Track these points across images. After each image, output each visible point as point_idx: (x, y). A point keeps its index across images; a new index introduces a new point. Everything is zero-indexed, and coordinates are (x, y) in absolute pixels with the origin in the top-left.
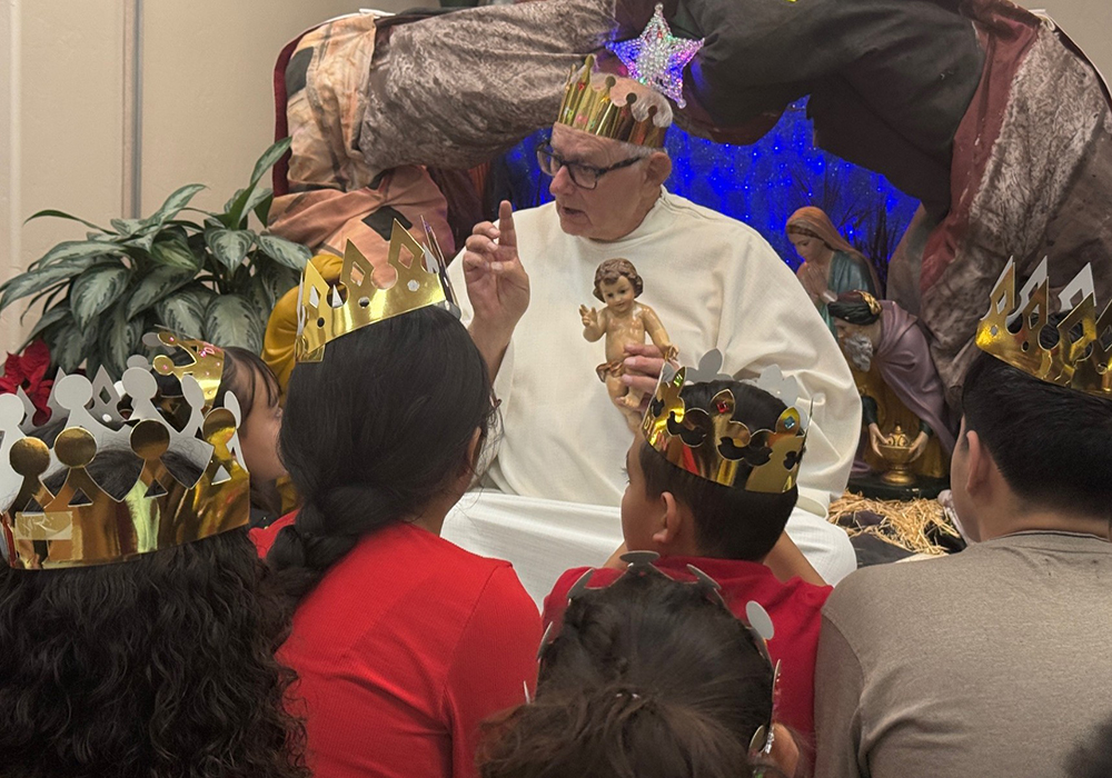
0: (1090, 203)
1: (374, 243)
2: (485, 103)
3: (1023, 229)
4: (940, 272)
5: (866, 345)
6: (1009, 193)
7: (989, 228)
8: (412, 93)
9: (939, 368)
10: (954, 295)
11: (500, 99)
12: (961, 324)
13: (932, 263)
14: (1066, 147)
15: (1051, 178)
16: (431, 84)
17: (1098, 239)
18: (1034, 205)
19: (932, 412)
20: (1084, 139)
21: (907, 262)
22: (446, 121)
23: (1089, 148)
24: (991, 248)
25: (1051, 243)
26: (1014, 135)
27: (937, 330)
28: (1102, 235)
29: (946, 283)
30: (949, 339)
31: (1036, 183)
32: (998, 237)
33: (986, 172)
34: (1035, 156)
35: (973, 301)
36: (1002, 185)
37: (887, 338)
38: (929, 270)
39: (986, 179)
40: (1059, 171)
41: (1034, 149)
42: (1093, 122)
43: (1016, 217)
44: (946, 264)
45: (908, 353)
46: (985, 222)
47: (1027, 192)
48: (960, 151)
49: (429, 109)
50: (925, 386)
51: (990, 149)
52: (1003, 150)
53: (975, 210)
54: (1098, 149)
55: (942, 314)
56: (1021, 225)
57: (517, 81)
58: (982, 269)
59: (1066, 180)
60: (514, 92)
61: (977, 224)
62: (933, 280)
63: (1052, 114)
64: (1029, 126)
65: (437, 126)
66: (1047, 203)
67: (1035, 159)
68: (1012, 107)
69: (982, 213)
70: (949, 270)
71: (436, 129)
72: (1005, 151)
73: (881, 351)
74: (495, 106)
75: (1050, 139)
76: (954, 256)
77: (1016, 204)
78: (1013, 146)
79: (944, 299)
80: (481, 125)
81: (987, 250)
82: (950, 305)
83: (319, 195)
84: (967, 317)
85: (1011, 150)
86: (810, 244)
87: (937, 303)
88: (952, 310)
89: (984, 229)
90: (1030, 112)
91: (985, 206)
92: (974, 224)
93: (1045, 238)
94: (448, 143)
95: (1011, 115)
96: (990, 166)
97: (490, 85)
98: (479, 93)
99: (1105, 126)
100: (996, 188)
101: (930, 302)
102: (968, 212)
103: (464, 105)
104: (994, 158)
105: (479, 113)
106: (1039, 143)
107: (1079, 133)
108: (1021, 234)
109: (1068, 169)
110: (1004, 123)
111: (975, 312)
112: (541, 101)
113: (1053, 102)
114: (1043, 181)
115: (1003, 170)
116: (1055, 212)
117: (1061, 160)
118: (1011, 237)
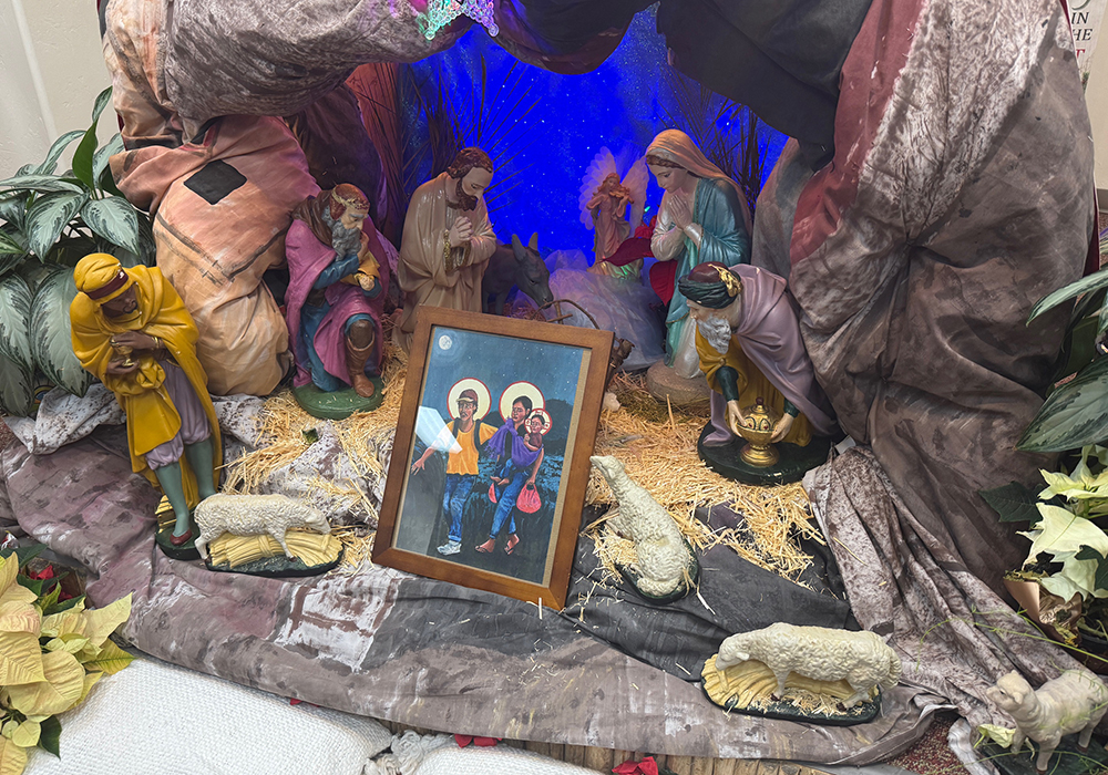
0: (1029, 158)
1: (197, 209)
2: (264, 44)
3: (928, 194)
4: (815, 244)
5: (724, 329)
6: (916, 147)
7: (883, 196)
8: (193, 34)
9: (809, 349)
10: (832, 274)
11: (277, 39)
12: (839, 305)
13: (805, 228)
14: (1002, 78)
15: (976, 124)
16: (207, 23)
17: (1035, 209)
18: (949, 162)
19: (799, 394)
20: (1028, 62)
21: (777, 208)
22: (234, 67)
23: (1034, 74)
24: (885, 220)
25: (966, 213)
26: (928, 63)
27: (808, 308)
28: (1040, 204)
29: (822, 258)
30: (822, 319)
31: (953, 132)
32: (895, 207)
33: (885, 119)
34: (955, 93)
35: (856, 281)
36: (906, 138)
37: (749, 318)
38: (802, 235)
39: (883, 129)
40: (989, 113)
41: (956, 81)
42: (1039, 34)
43: (922, 180)
44: (824, 237)
45: (773, 334)
46: (879, 188)
47: (940, 145)
48: (849, 87)
49: (214, 53)
50: (792, 367)
51: (892, 83)
52: (909, 85)
53: (866, 172)
54: (1046, 74)
55: (816, 291)
56: (927, 189)
57: (293, 13)
58: (870, 244)
59: (997, 126)
60: (291, 29)
61: (869, 190)
62: (807, 251)
63: (986, 27)
64: (950, 48)
65: (229, 73)
66: (966, 159)
67: (955, 97)
68: (927, 18)
69: (875, 177)
70: (827, 244)
71: (228, 77)
72: (913, 86)
73: (740, 331)
74: (275, 48)
75: (979, 67)
76: (835, 228)
77: (924, 163)
78: (926, 78)
79: (819, 277)
80: (268, 71)
81: (879, 222)
82: (825, 283)
83: (146, 153)
84: (846, 298)
85: (922, 85)
86: (672, 174)
87: (809, 278)
88: (828, 289)
89: (877, 196)
90: (954, 27)
91: (881, 167)
92: (864, 192)
93: (960, 207)
94: (246, 93)
95: (925, 30)
96: (890, 109)
97: (265, 21)
98: (254, 32)
99: (1057, 38)
100: (897, 140)
101: (801, 275)
102: (857, 176)
103: (242, 48)
104: (896, 97)
105: (262, 57)
106: (962, 74)
107: (1022, 54)
108: (926, 200)
109: (1001, 110)
110: (913, 44)
111: (858, 292)
112: (324, 38)
113: (989, 9)
114: (964, 129)
115: (909, 115)
116: (976, 173)
117: (993, 98)
118: (913, 205)
